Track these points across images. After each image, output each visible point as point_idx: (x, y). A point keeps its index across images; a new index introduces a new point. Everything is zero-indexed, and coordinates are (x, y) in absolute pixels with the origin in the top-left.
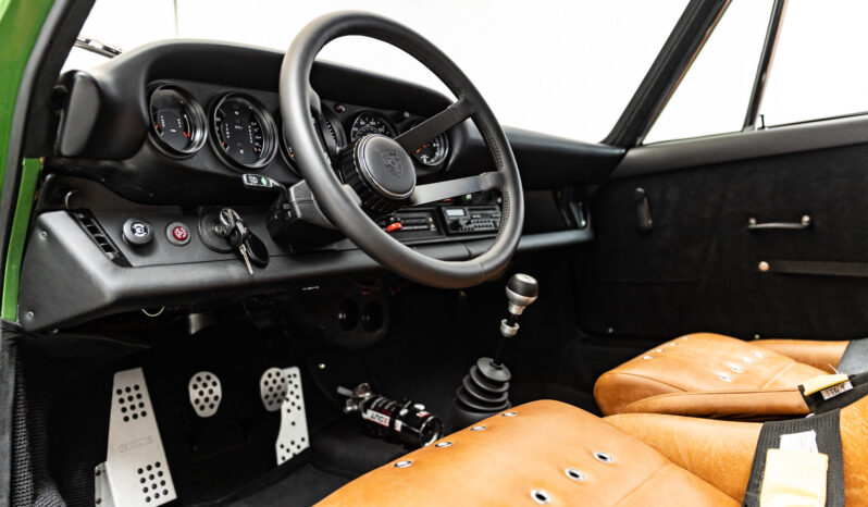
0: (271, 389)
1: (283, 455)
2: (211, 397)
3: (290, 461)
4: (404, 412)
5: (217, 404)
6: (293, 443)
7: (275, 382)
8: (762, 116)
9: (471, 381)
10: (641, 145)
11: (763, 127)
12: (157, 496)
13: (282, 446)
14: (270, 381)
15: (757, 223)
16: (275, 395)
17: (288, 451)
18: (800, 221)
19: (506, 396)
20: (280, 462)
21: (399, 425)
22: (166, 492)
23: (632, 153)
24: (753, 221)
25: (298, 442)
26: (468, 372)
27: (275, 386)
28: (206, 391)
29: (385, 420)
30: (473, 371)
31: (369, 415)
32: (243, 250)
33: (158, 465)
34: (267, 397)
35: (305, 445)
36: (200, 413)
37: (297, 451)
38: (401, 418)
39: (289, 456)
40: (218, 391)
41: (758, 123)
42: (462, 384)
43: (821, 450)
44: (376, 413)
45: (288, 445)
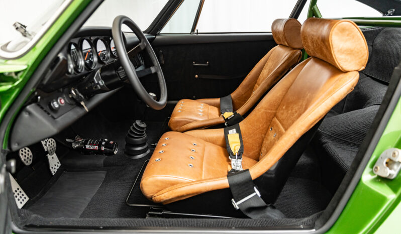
0: (51, 147)
1: (54, 171)
2: (29, 156)
3: (57, 172)
4: (103, 143)
5: (32, 159)
6: (55, 165)
7: (51, 144)
8: (197, 30)
9: (134, 128)
10: (159, 34)
11: (197, 33)
12: (23, 200)
13: (52, 168)
14: (50, 144)
15: (195, 63)
16: (53, 149)
17: (55, 169)
18: (206, 63)
19: (145, 132)
20: (54, 174)
21: (103, 148)
22: (25, 198)
23: (157, 37)
24: (194, 63)
25: (57, 164)
26: (132, 125)
27: (52, 146)
28: (26, 155)
29: (96, 148)
30: (134, 124)
31: (87, 147)
32: (82, 103)
33: (18, 189)
34: (50, 150)
35: (59, 165)
36: (27, 164)
37: (58, 168)
38: (103, 146)
39: (56, 171)
40: (31, 154)
41: (196, 32)
42: (130, 129)
43: (237, 132)
44: (90, 146)
45: (54, 167)
